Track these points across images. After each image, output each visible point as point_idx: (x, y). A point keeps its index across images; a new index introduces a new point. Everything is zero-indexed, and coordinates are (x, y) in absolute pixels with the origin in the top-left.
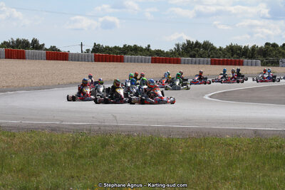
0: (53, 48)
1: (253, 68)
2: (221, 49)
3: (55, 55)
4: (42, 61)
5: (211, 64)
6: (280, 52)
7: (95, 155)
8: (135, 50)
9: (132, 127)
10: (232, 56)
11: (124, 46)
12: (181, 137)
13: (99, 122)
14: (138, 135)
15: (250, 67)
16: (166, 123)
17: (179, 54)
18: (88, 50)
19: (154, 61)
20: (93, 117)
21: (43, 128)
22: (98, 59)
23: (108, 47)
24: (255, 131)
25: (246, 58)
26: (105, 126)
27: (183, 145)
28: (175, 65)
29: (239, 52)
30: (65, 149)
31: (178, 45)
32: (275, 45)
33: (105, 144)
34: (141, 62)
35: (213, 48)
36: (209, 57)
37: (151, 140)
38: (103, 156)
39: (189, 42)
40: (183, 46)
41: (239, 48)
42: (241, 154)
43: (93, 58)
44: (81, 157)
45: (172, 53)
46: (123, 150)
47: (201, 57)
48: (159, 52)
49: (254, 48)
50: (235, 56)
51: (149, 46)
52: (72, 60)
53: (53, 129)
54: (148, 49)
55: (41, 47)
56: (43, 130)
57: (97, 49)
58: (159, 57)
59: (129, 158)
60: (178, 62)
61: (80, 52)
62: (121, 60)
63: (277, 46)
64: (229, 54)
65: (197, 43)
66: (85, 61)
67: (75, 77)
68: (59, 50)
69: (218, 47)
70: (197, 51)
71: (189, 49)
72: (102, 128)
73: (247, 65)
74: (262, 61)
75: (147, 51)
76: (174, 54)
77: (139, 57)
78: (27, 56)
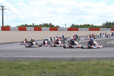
5: (111, 30)
17: (103, 27)
39: (107, 22)
40: (105, 24)
51: (93, 24)
52: (59, 30)
65: (110, 23)
66: (64, 31)
76: (101, 27)
77: (84, 28)
78: (42, 30)
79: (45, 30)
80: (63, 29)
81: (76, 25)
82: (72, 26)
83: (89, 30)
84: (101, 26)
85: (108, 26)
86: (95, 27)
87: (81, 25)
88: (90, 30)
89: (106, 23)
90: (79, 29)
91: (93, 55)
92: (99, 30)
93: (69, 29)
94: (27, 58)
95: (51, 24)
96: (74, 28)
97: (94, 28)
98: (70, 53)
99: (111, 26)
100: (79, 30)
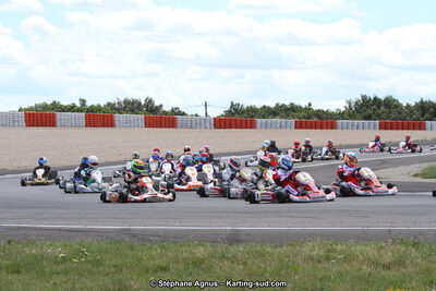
2: (408, 107)
5: (381, 129)
10: (422, 116)
22: (219, 125)
28: (329, 131)
29: (431, 110)
35: (398, 106)
39: (364, 98)
40: (356, 103)
41: (432, 105)
43: (213, 123)
47: (379, 118)
50: (427, 115)
51: (310, 104)
52: (182, 127)
61: (204, 116)
64: (419, 114)
65: (375, 98)
66: (200, 128)
69: (404, 104)
70: (375, 110)
71: (364, 108)
76: (341, 115)
77: (278, 120)
78: (117, 123)
79: (129, 124)
80: (195, 123)
81: (245, 107)
82: (230, 112)
83: (296, 128)
84: (343, 109)
85: (369, 112)
86: (320, 114)
87: (264, 107)
88: (299, 126)
89: (360, 98)
90: (259, 121)
91: (311, 220)
92: (333, 126)
93: (220, 123)
94: (59, 230)
95: (149, 102)
96: (239, 118)
97: (316, 119)
98: (224, 212)
99: (379, 112)
100: (258, 125)
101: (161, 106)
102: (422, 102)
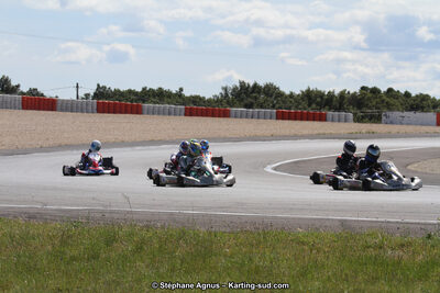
0: (33, 92)
1: (342, 125)
2: (291, 95)
3: (36, 102)
4: (16, 111)
5: (277, 118)
6: (383, 101)
7: (95, 257)
8: (160, 95)
9: (153, 214)
10: (309, 106)
11: (144, 89)
12: (228, 230)
13: (103, 205)
14: (163, 227)
15: (336, 124)
16: (206, 209)
17: (228, 102)
18: (87, 95)
19: (189, 113)
20: (94, 199)
21: (16, 214)
22: (102, 109)
23: (119, 91)
24: (343, 222)
25: (330, 110)
26: (111, 212)
27: (232, 242)
28: (221, 119)
29: (319, 99)
30: (50, 248)
31: (225, 89)
32: (375, 91)
33: (110, 240)
34: (170, 114)
35: (281, 94)
36: (273, 107)
37: (182, 235)
38: (108, 259)
39: (242, 84)
40: (235, 89)
41: (320, 94)
42: (321, 258)
43: (95, 107)
44: (73, 259)
45: (217, 101)
46: (139, 249)
47: (262, 107)
48: (196, 100)
49: (342, 94)
50: (314, 106)
51: (181, 90)
52: (62, 110)
53: (31, 216)
54: (179, 94)
55: (14, 90)
56: (15, 217)
57: (101, 93)
58: (197, 107)
59: (148, 261)
60: (226, 114)
61: (75, 98)
62: (137, 111)
63: (379, 91)
64: (305, 104)
65: (255, 85)
66: (82, 112)
67: (66, 135)
68: (42, 95)
69: (287, 93)
70: (256, 98)
71: (243, 95)
72: (107, 215)
73: (333, 121)
74: (355, 114)
75: (178, 98)
81: (112, 89)
87: (130, 91)
89: (238, 85)
95: (5, 81)
101: (18, 86)
102: (308, 90)
